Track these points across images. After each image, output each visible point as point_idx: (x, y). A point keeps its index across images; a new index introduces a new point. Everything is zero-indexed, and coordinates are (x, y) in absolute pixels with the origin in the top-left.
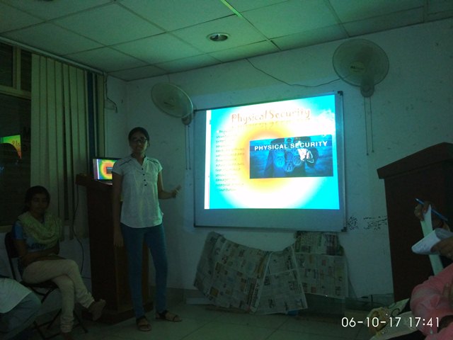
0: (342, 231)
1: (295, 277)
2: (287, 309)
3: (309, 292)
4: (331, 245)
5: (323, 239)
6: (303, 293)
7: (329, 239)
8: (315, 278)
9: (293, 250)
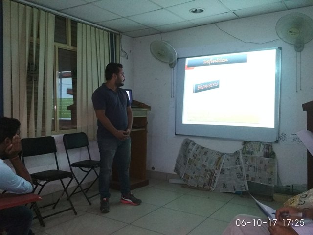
0: (275, 142)
1: (241, 170)
2: (235, 190)
3: (250, 180)
4: (267, 151)
5: (262, 147)
6: (246, 180)
7: (266, 147)
8: (255, 171)
9: (241, 153)
